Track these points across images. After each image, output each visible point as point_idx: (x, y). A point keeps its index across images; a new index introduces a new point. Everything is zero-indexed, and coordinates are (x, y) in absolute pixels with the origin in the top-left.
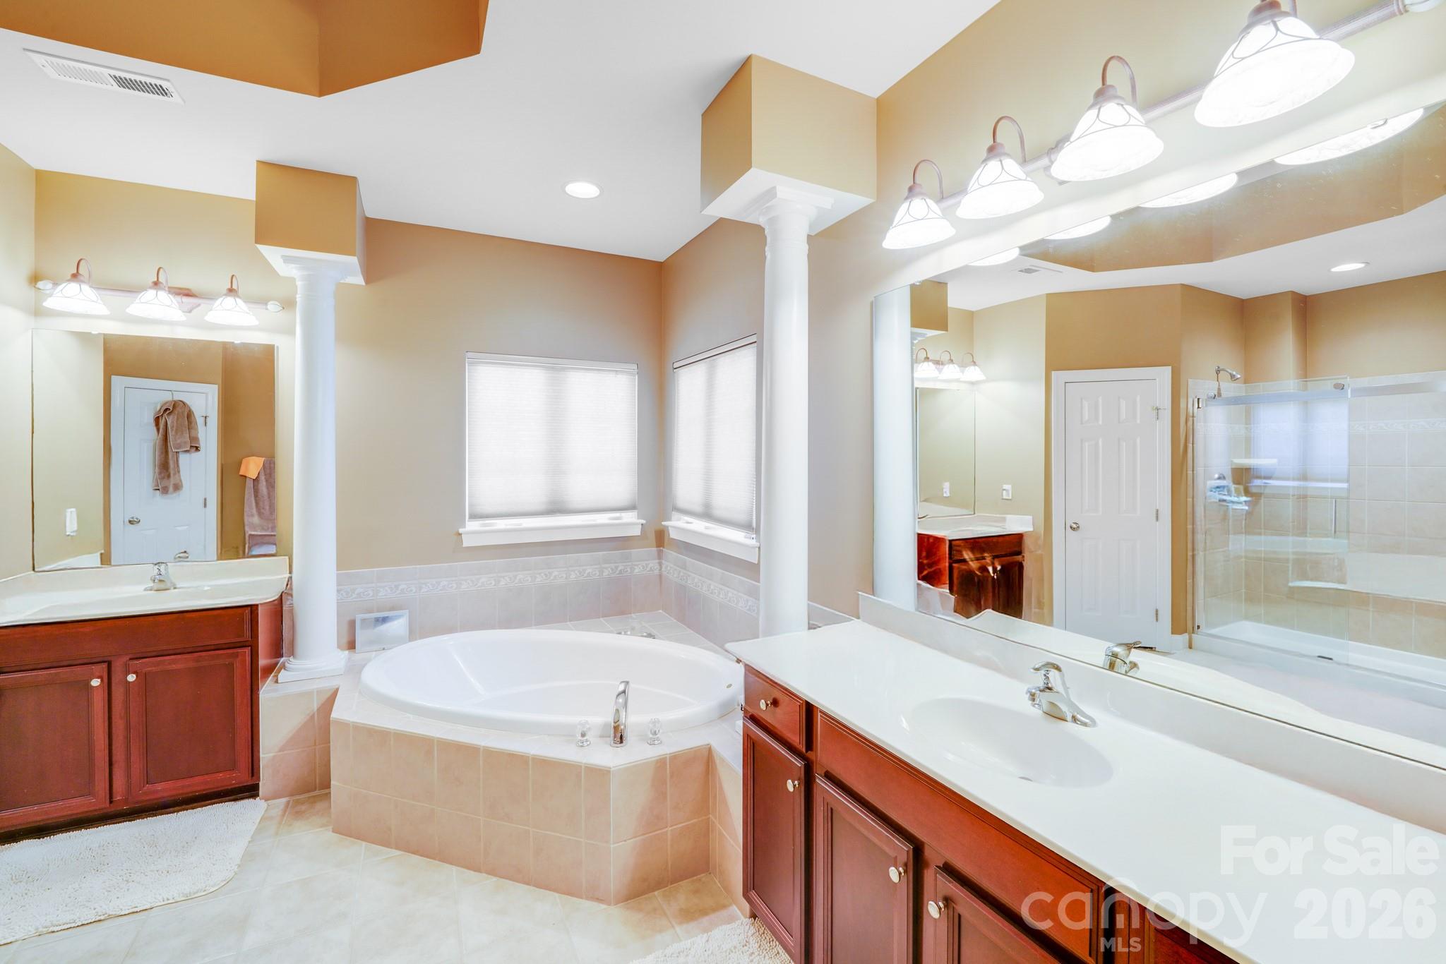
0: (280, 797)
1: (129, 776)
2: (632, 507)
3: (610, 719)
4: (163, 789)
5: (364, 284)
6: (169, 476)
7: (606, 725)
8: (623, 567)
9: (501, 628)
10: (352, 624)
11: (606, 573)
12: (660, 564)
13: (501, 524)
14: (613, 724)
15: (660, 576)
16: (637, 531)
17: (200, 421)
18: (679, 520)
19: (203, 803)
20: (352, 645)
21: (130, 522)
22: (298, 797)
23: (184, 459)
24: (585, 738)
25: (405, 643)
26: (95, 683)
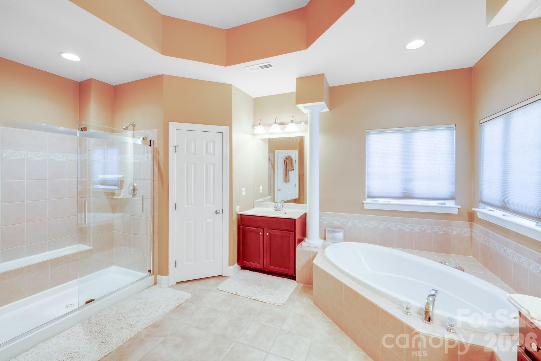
0: (301, 283)
1: (267, 261)
2: (452, 199)
3: (423, 306)
4: (274, 268)
5: (329, 111)
6: (287, 178)
7: (421, 309)
8: (446, 229)
9: (380, 245)
10: (325, 231)
11: (435, 230)
12: (471, 231)
13: (381, 201)
14: (424, 309)
15: (471, 238)
16: (456, 212)
17: (294, 161)
18: (484, 208)
19: (283, 276)
20: (325, 239)
21: (279, 190)
22: (306, 285)
23: (290, 172)
24: (408, 311)
25: (342, 242)
26: (261, 233)
